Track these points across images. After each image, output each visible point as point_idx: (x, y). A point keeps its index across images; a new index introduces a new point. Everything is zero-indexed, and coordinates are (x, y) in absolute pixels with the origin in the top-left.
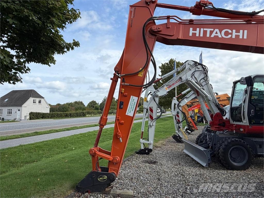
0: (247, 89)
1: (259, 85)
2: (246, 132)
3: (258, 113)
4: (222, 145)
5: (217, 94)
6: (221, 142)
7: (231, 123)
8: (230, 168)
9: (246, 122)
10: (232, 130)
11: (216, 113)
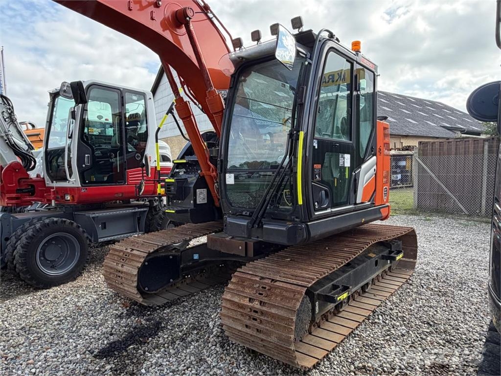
0: (76, 110)
1: (102, 108)
2: (76, 201)
3: (101, 161)
4: (20, 239)
5: (33, 126)
6: (19, 232)
7: (47, 186)
8: (41, 286)
9: (74, 180)
10: (49, 201)
11: (9, 163)
